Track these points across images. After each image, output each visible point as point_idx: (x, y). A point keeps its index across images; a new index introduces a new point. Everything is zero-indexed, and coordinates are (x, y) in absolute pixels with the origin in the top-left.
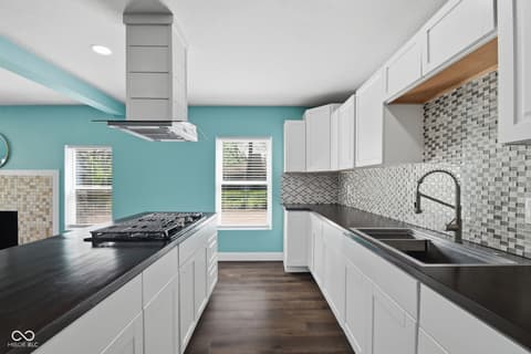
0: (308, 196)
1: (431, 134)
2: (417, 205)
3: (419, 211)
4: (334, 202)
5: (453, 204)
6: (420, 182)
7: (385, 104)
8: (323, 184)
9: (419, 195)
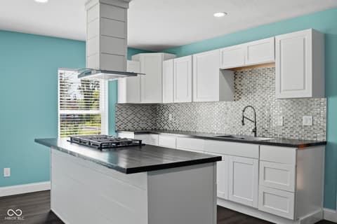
0: (136, 124)
1: (238, 87)
2: (243, 121)
3: (243, 124)
4: (154, 127)
5: (253, 120)
6: (244, 111)
7: (221, 70)
8: (146, 114)
9: (244, 117)
